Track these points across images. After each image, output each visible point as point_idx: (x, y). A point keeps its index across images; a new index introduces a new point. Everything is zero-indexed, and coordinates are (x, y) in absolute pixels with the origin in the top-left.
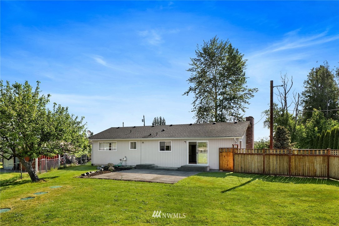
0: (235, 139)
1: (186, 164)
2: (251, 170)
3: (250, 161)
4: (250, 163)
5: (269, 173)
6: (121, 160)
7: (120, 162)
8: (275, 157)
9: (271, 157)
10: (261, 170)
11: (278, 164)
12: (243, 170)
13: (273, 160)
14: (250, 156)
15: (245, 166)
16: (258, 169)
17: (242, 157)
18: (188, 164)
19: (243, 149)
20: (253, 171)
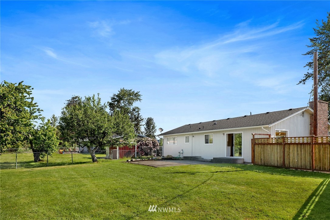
0: (262, 128)
1: (224, 157)
2: (271, 162)
3: (269, 152)
4: (270, 155)
5: (289, 166)
6: (179, 153)
7: (179, 154)
8: (296, 146)
9: (291, 146)
10: (281, 163)
11: (299, 155)
12: (263, 162)
13: (293, 151)
14: (269, 146)
15: (264, 157)
16: (278, 161)
17: (261, 148)
18: (226, 157)
19: (272, 138)
20: (273, 164)
